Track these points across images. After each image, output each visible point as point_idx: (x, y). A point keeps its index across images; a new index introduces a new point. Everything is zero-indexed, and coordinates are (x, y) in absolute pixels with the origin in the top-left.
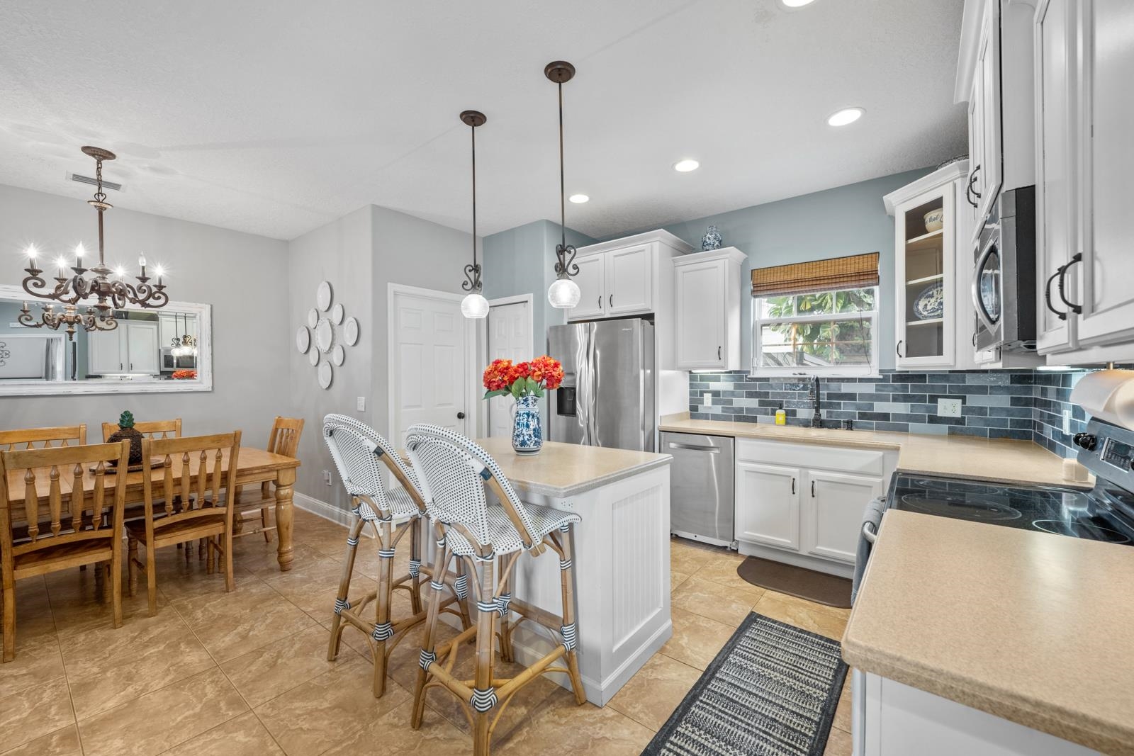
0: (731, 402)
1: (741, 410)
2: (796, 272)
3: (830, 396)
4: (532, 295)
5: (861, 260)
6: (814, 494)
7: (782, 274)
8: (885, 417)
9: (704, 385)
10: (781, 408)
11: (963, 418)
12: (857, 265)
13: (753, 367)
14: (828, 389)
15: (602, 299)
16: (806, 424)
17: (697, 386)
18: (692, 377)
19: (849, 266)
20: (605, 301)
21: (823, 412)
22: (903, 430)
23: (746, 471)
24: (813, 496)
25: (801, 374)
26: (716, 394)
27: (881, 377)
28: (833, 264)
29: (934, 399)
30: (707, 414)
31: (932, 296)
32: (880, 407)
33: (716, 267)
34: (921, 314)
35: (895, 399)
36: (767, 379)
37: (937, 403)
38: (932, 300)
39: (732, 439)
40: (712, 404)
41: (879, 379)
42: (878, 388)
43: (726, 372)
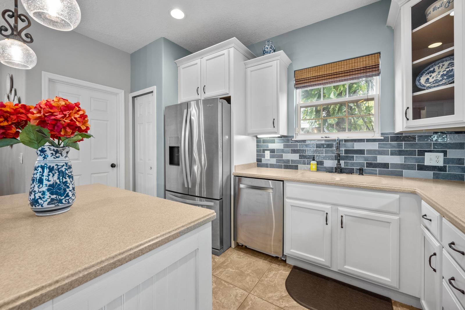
0: (281, 156)
1: (288, 161)
2: (323, 70)
3: (347, 152)
4: (155, 87)
5: (367, 59)
6: (343, 226)
7: (314, 72)
8: (386, 166)
9: (265, 145)
10: (314, 160)
11: (445, 167)
12: (364, 62)
13: (296, 134)
14: (345, 146)
15: (199, 89)
16: (330, 170)
17: (261, 146)
18: (258, 140)
19: (359, 63)
20: (201, 91)
21: (342, 162)
22: (400, 175)
23: (292, 206)
24: (342, 227)
25: (326, 137)
26: (272, 151)
27: (382, 138)
28: (348, 63)
29: (422, 153)
30: (267, 164)
31: (433, 71)
32: (381, 159)
33: (271, 66)
34: (424, 86)
35: (392, 154)
36: (304, 141)
37: (424, 155)
38: (434, 75)
39: (282, 182)
40: (270, 158)
41: (381, 139)
42: (380, 145)
43: (279, 137)
